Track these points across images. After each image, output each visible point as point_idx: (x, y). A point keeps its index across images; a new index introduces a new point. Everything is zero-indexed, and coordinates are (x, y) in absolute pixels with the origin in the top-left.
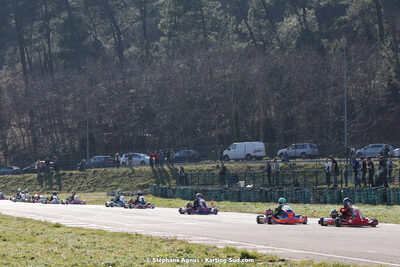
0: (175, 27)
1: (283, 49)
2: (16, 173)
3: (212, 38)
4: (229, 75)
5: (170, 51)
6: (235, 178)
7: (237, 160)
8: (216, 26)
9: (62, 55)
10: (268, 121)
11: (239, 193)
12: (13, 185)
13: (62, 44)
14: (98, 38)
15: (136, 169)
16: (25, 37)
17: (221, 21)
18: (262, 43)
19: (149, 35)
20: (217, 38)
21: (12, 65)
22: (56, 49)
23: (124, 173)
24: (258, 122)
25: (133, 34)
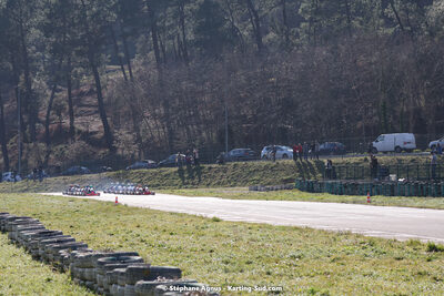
0: (317, 12)
1: (432, 34)
2: (152, 167)
3: (356, 23)
4: (375, 63)
5: (312, 38)
6: (386, 172)
7: (385, 152)
8: (361, 11)
9: (197, 43)
10: (418, 111)
11: (392, 186)
12: (149, 179)
13: (197, 31)
14: (236, 24)
15: (280, 162)
16: (158, 24)
17: (366, 5)
18: (409, 28)
19: (289, 20)
20: (361, 23)
21: (144, 53)
22: (190, 36)
23: (266, 167)
24: (408, 112)
25: (273, 20)
